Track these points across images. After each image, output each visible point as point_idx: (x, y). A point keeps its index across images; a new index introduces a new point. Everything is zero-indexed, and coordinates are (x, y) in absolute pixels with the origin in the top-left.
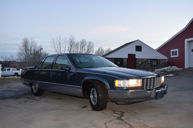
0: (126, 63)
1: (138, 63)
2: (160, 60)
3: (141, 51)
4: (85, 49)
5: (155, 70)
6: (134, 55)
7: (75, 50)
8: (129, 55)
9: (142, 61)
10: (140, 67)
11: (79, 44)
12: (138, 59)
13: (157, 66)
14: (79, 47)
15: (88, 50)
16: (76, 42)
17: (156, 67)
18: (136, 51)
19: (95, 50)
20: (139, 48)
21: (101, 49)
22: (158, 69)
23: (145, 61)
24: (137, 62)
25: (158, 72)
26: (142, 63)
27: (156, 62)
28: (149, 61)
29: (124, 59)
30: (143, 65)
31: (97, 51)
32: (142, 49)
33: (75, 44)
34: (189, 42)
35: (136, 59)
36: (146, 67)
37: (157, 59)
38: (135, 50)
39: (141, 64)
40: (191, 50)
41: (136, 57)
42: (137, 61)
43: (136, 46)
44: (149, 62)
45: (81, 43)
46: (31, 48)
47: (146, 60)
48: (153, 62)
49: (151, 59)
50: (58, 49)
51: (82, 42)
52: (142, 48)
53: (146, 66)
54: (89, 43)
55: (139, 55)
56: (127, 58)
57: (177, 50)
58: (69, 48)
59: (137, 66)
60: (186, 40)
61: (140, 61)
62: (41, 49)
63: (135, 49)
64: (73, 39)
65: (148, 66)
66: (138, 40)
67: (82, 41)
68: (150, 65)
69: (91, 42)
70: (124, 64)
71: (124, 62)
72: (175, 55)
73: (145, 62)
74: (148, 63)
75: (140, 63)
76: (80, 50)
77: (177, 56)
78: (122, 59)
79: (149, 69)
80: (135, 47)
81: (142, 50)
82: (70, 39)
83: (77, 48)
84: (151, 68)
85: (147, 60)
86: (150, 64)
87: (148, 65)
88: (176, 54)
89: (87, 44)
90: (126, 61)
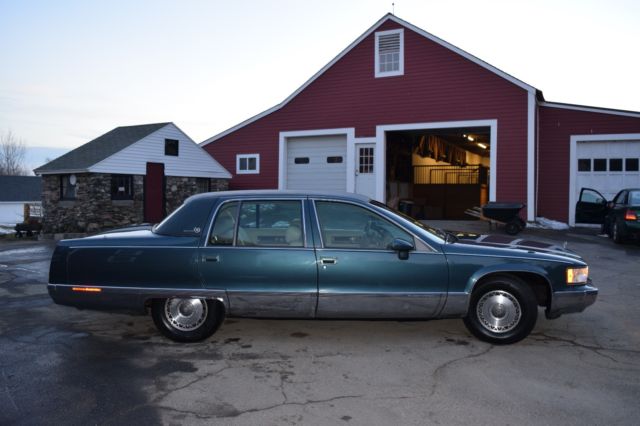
0: (142, 190)
1: (170, 190)
2: (216, 180)
3: (177, 154)
6: (161, 166)
8: (150, 165)
9: (179, 184)
12: (170, 177)
18: (166, 154)
23: (185, 182)
24: (168, 187)
26: (179, 188)
28: (195, 183)
29: (136, 178)
30: (182, 193)
32: (179, 150)
34: (288, 139)
35: (167, 177)
37: (209, 179)
38: (164, 152)
39: (178, 191)
40: (293, 160)
41: (167, 172)
42: (169, 183)
43: (167, 141)
47: (186, 180)
49: (197, 179)
52: (179, 147)
55: (173, 167)
56: (144, 173)
57: (257, 156)
60: (283, 135)
61: (174, 184)
63: (164, 149)
66: (171, 123)
70: (136, 194)
71: (135, 187)
72: (250, 168)
73: (186, 186)
74: (193, 190)
75: (174, 188)
77: (257, 171)
78: (131, 176)
80: (164, 143)
85: (189, 181)
88: (253, 167)
90: (141, 183)
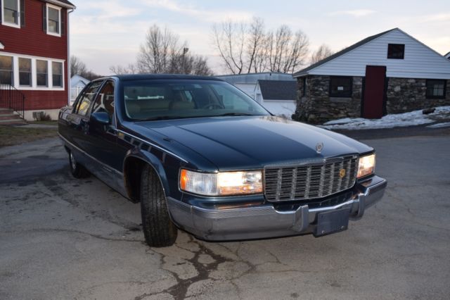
0: (361, 90)
1: (392, 90)
3: (402, 57)
4: (287, 51)
5: (436, 108)
6: (383, 69)
7: (264, 51)
8: (369, 68)
9: (403, 84)
10: (398, 99)
11: (275, 38)
12: (392, 78)
13: (443, 97)
14: (274, 45)
15: (295, 51)
16: (266, 33)
17: (441, 101)
18: (389, 57)
19: (312, 53)
20: (396, 51)
21: (327, 50)
22: (446, 108)
23: (412, 83)
24: (389, 88)
25: (443, 114)
26: (404, 89)
27: (442, 86)
28: (424, 84)
29: (354, 79)
30: (406, 94)
31: (315, 55)
32: (405, 54)
33: (266, 38)
35: (388, 78)
36: (413, 99)
37: (446, 80)
38: (386, 56)
39: (401, 91)
41: (389, 74)
42: (391, 84)
43: (390, 45)
44: (423, 88)
45: (279, 35)
46: (166, 48)
47: (413, 81)
48: (436, 86)
49: (427, 81)
50: (226, 50)
51: (281, 34)
52: (405, 51)
53: (413, 97)
54: (296, 35)
55: (395, 69)
56: (364, 75)
58: (250, 47)
59: (388, 97)
61: (398, 85)
62: (186, 50)
63: (386, 53)
64: (260, 26)
65: (418, 97)
66: (397, 29)
67: (280, 30)
68: (426, 96)
69: (302, 33)
70: (354, 92)
71: (354, 87)
73: (412, 87)
74: (420, 91)
75: (397, 89)
76: (277, 53)
78: (350, 78)
79: (423, 105)
80: (387, 48)
81: (405, 57)
82: (252, 26)
83: (270, 47)
84: (427, 102)
85: (416, 82)
86: (424, 94)
87: (418, 94)
89: (293, 39)
90: (360, 83)
